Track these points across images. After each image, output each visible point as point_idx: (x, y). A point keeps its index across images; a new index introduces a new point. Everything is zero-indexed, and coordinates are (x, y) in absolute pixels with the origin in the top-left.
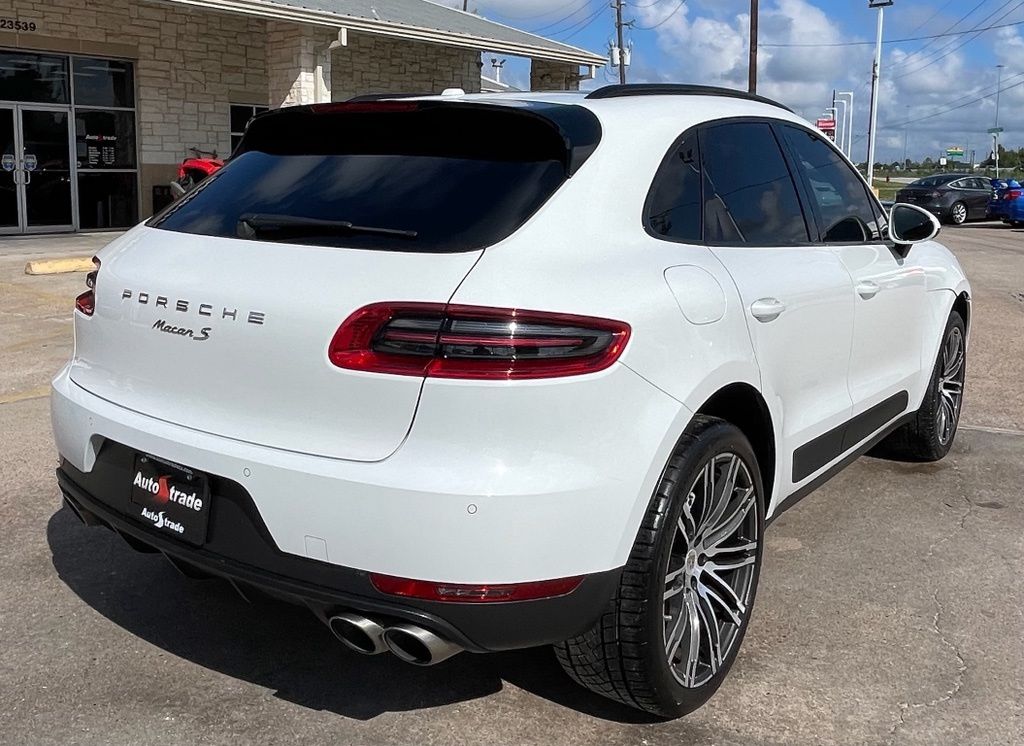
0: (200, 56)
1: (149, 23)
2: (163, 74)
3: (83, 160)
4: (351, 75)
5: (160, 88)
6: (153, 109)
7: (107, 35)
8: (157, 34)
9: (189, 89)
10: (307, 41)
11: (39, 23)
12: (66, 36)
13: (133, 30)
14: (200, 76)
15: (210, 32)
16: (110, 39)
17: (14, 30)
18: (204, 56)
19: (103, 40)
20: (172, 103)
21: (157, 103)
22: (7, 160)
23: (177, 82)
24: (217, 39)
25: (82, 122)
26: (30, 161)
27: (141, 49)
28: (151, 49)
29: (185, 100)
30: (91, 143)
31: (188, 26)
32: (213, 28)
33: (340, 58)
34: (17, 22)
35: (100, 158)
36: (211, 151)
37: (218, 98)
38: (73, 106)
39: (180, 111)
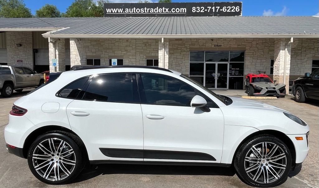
0: (262, 48)
1: (249, 42)
2: (252, 53)
3: (230, 74)
4: (313, 49)
5: (251, 57)
6: (249, 62)
7: (238, 45)
8: (251, 44)
9: (259, 56)
10: (283, 42)
11: (222, 45)
12: (228, 47)
13: (245, 44)
14: (262, 53)
15: (266, 42)
16: (239, 47)
17: (217, 47)
18: (264, 48)
19: (237, 47)
20: (254, 60)
21: (250, 60)
22: (213, 74)
23: (255, 55)
24: (268, 44)
25: (231, 65)
26: (219, 74)
27: (247, 48)
28: (249, 47)
29: (257, 59)
30: (232, 70)
31: (260, 41)
32: (267, 41)
33: (309, 44)
34: (218, 45)
35: (235, 73)
36: (264, 72)
37: (267, 58)
38: (229, 62)
39: (256, 62)
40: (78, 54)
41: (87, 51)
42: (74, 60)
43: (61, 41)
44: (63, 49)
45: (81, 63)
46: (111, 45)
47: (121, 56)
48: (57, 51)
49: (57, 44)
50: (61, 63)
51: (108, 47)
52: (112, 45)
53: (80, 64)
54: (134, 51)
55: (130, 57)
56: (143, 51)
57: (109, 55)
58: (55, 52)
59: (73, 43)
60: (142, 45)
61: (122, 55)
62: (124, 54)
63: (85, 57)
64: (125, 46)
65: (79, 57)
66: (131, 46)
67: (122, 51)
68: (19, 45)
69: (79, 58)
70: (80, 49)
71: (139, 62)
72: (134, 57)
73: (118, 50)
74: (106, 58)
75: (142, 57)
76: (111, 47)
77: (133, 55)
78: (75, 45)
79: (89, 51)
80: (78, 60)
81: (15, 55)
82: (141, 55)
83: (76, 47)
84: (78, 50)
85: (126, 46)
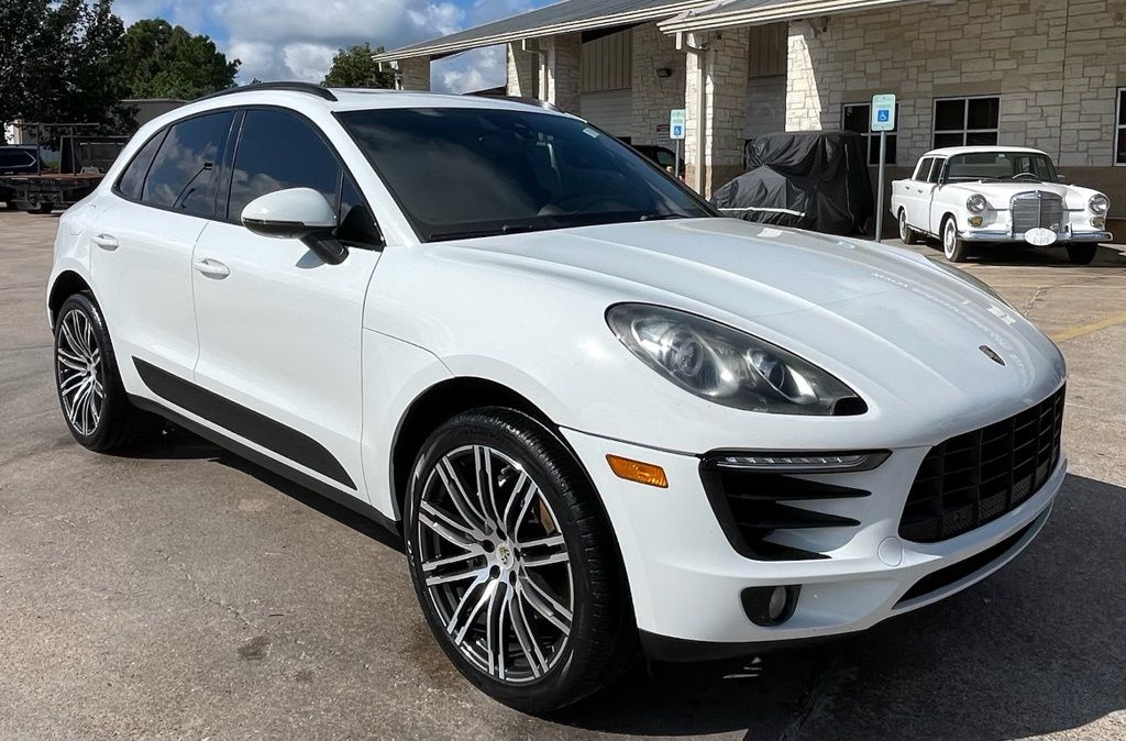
40: (814, 87)
41: (849, 72)
42: (800, 112)
43: (728, 42)
44: (739, 70)
45: (821, 123)
46: (946, 36)
47: (990, 80)
48: (709, 80)
49: (711, 55)
50: (725, 125)
51: (932, 49)
52: (954, 35)
53: (819, 127)
54: (1058, 55)
55: (1035, 86)
56: (1102, 47)
57: (937, 82)
58: (704, 85)
59: (798, 46)
60: (1097, 21)
61: (998, 75)
62: (1005, 71)
63: (837, 98)
64: (1013, 33)
65: (817, 100)
66: (1042, 28)
67: (995, 60)
68: (664, 73)
69: (815, 104)
70: (823, 67)
71: (1077, 107)
72: (1057, 84)
73: (978, 55)
74: (921, 97)
75: (1097, 82)
76: (945, 46)
77: (1047, 76)
78: (807, 51)
79: (855, 71)
80: (812, 113)
81: (654, 108)
82: (1089, 71)
83: (809, 59)
84: (816, 71)
85: (1020, 34)
